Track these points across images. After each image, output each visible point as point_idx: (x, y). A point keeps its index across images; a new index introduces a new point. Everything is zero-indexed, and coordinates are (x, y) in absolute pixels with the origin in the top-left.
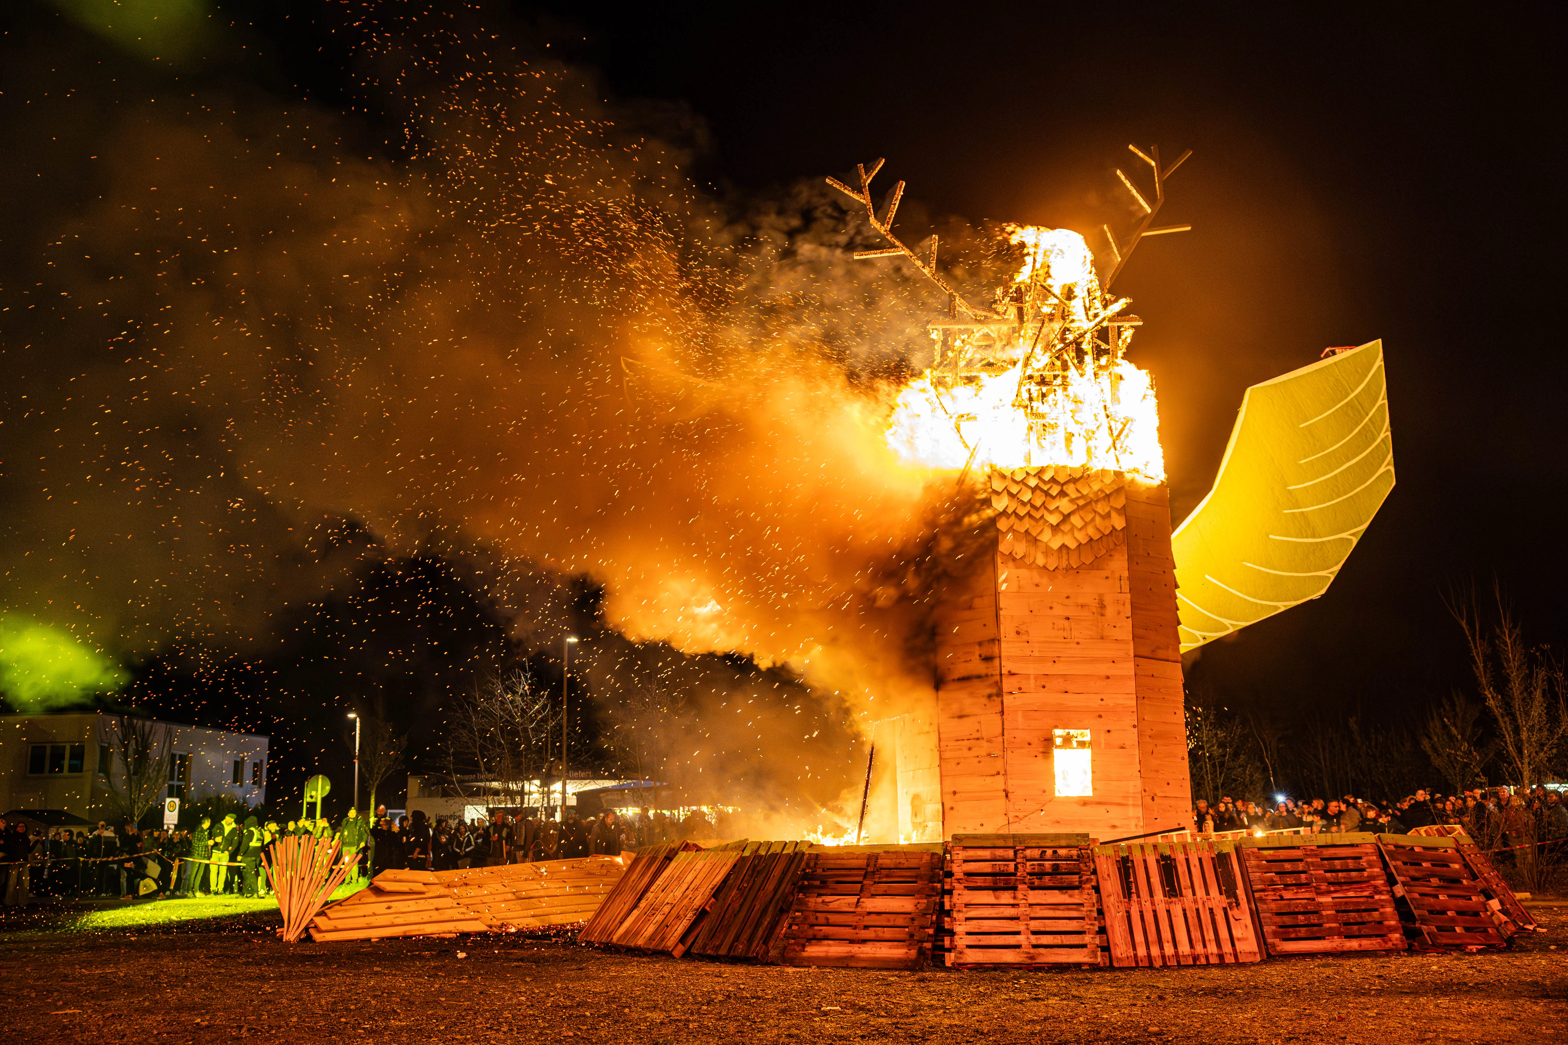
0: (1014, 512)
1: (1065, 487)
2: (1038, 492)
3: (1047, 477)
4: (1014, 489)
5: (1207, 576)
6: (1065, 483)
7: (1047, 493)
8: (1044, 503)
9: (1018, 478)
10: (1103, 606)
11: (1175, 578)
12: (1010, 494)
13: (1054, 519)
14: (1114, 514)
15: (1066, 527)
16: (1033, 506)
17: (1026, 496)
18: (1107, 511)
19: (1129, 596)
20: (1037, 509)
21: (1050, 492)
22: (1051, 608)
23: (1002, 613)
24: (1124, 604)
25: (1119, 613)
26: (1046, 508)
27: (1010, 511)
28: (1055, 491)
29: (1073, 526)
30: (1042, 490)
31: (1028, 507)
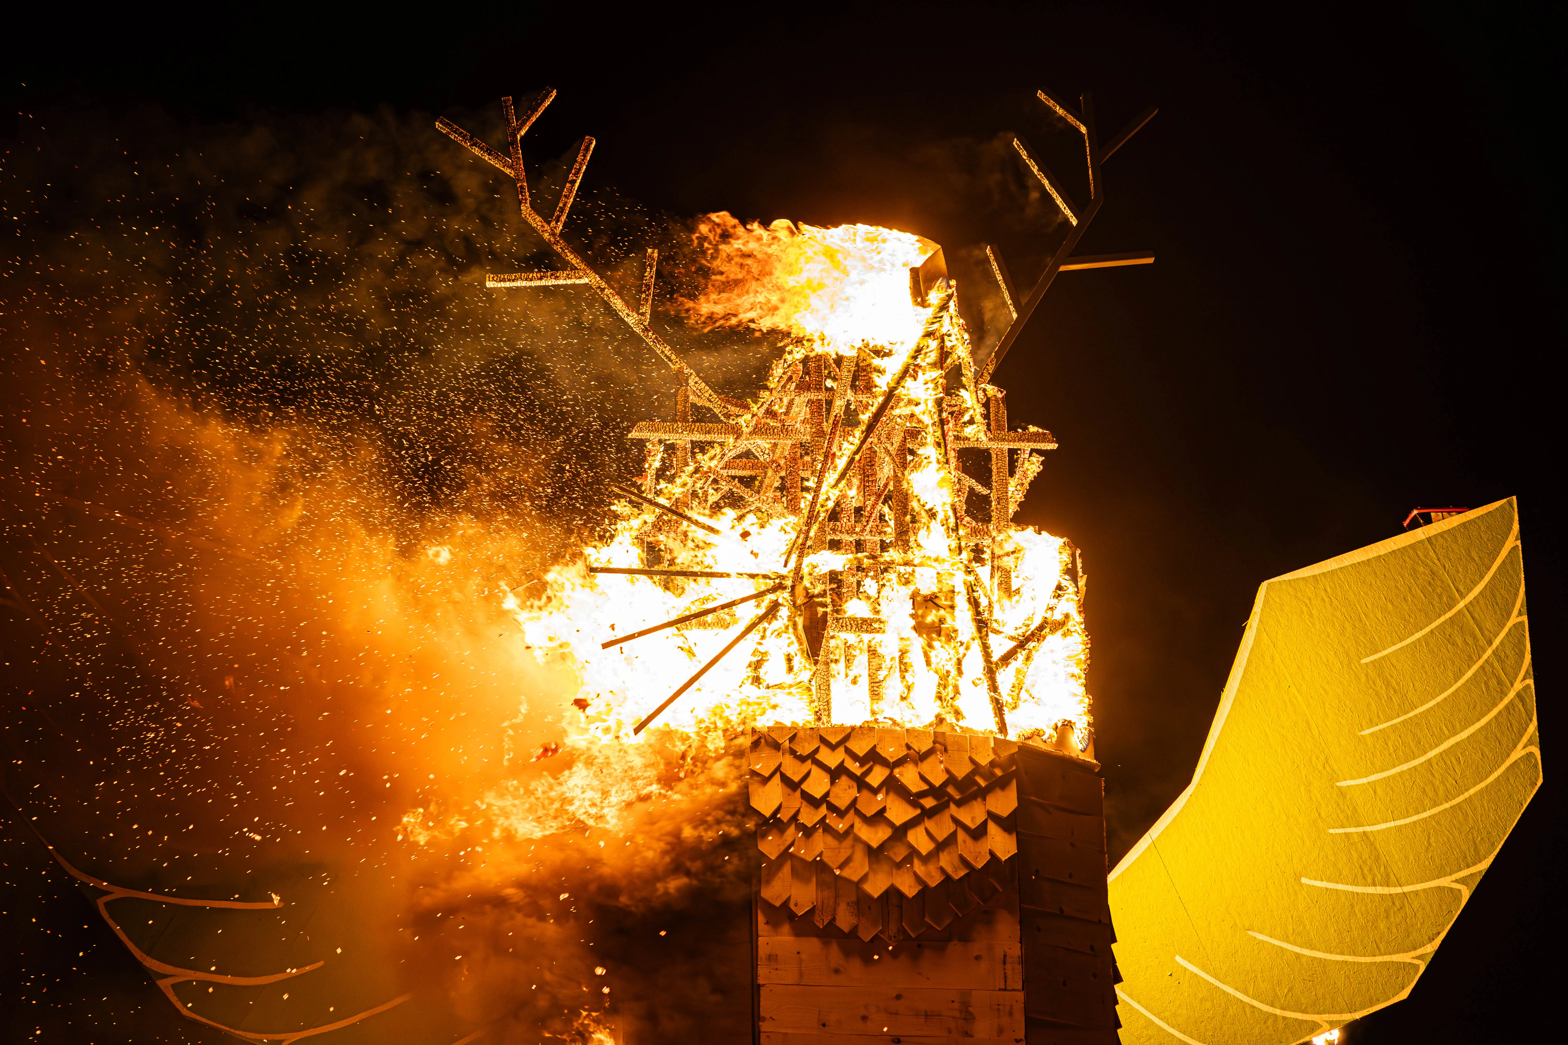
0: (794, 818)
1: (897, 772)
2: (844, 781)
3: (861, 747)
4: (794, 771)
5: (1178, 959)
6: (900, 762)
7: (861, 783)
8: (855, 800)
9: (805, 749)
10: (968, 1016)
11: (1114, 961)
12: (786, 781)
13: (875, 836)
14: (992, 828)
15: (899, 853)
16: (832, 808)
17: (818, 785)
18: (979, 820)
19: (1021, 996)
20: (841, 814)
21: (869, 779)
22: (864, 1018)
23: (764, 1027)
24: (1011, 1014)
25: (1001, 1031)
26: (858, 813)
27: (784, 816)
28: (877, 777)
29: (914, 852)
30: (851, 775)
31: (823, 810)
